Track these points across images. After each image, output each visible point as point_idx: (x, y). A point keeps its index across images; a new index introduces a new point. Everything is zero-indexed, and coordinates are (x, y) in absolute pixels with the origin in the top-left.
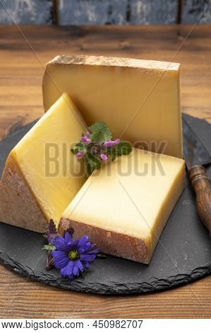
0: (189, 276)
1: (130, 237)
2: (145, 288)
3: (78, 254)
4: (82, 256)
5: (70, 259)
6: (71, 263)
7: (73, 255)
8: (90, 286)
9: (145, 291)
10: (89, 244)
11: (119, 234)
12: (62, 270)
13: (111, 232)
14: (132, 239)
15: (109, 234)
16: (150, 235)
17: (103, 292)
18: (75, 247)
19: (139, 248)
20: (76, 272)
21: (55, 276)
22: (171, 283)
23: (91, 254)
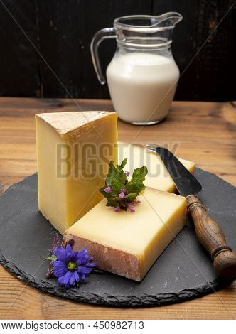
0: (177, 295)
1: (124, 253)
2: (134, 302)
3: (77, 266)
4: (80, 268)
5: (68, 270)
6: (68, 273)
7: (72, 266)
8: (84, 295)
9: (134, 304)
10: (86, 256)
11: (115, 250)
12: (60, 279)
13: (108, 248)
14: (127, 255)
15: (106, 251)
16: (143, 254)
17: (95, 302)
18: (73, 259)
19: (132, 265)
20: (72, 281)
21: (53, 284)
22: (159, 300)
23: (87, 267)
